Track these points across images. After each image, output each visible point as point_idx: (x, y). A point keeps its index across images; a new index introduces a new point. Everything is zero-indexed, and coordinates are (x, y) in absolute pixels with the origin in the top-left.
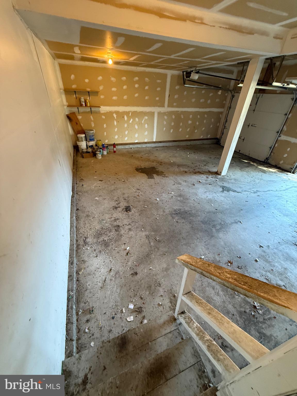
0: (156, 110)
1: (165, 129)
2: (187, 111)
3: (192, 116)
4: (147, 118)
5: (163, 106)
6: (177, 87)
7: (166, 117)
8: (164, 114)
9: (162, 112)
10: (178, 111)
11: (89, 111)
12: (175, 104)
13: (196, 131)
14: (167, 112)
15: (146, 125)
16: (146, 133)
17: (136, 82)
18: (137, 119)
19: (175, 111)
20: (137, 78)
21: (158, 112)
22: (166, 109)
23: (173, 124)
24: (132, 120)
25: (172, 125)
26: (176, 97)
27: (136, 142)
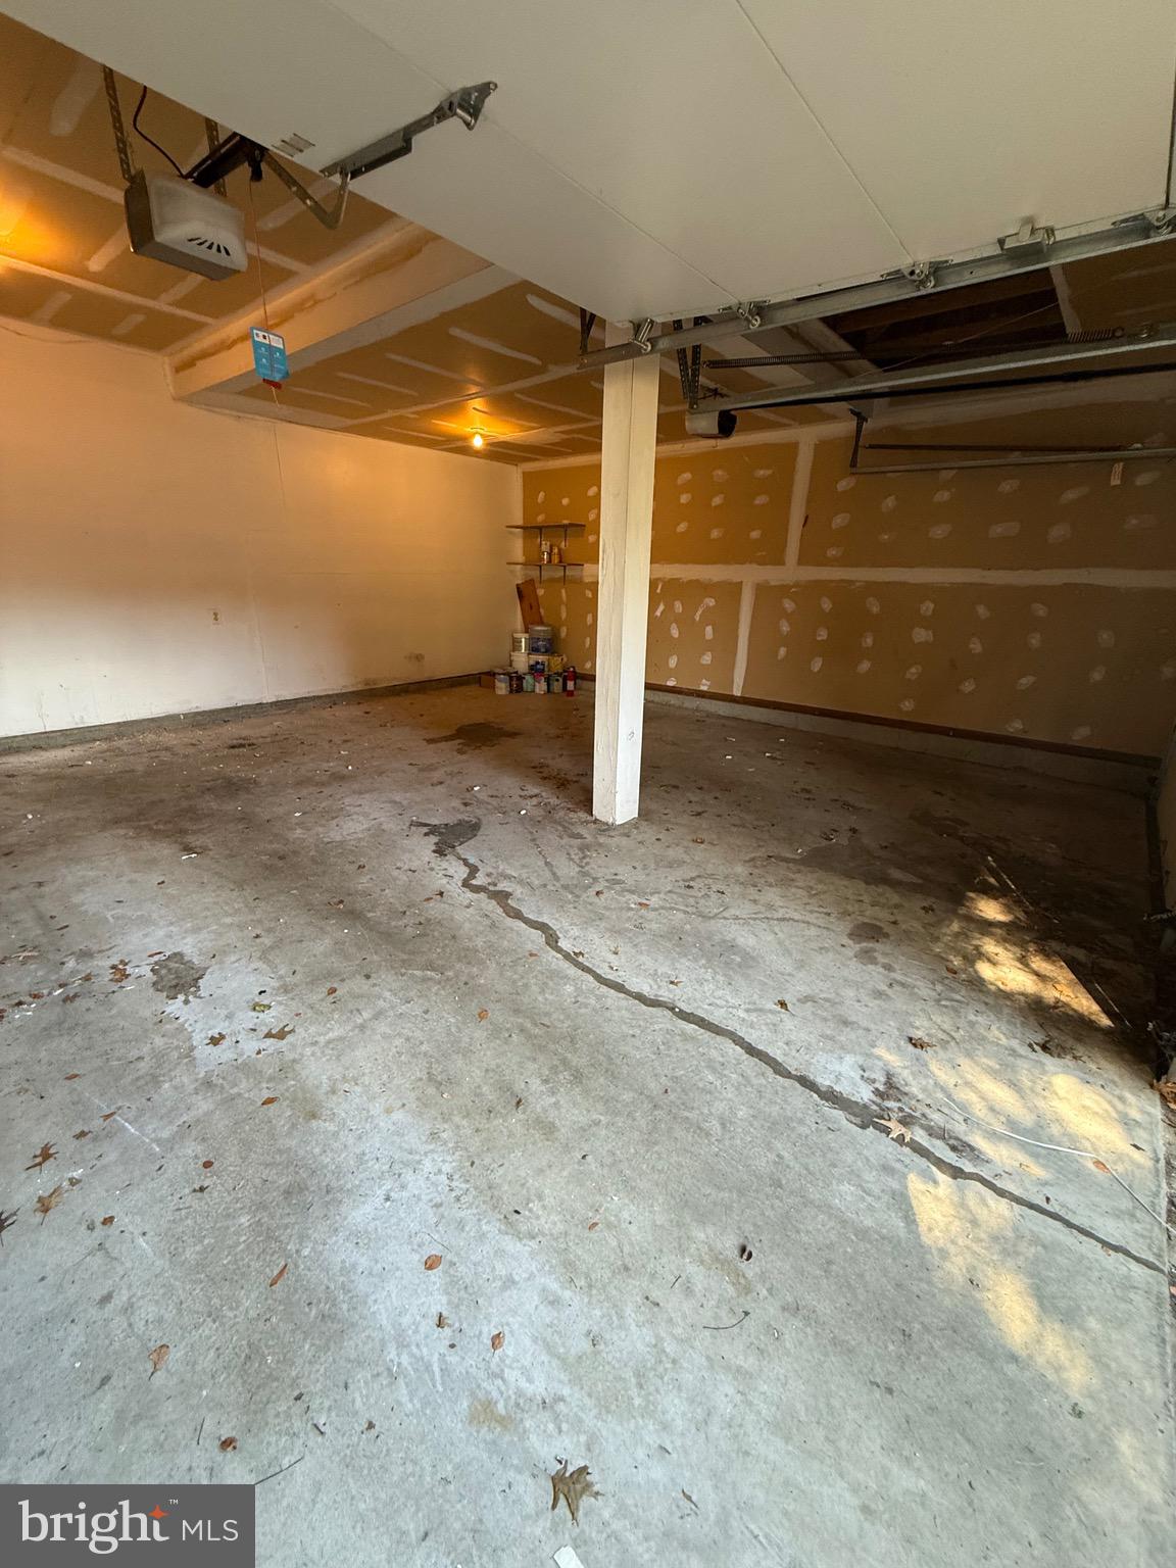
0: (749, 576)
1: (782, 651)
2: (903, 584)
3: (932, 606)
4: (711, 602)
5: (778, 560)
6: (844, 485)
7: (789, 605)
8: (783, 590)
9: (773, 583)
10: (851, 582)
11: (560, 578)
12: (832, 552)
13: (968, 687)
14: (796, 585)
15: (709, 629)
16: (707, 659)
17: (686, 487)
18: (678, 607)
19: (832, 581)
20: (687, 476)
21: (758, 584)
22: (790, 572)
23: (823, 635)
24: (662, 607)
25: (819, 638)
26: (839, 521)
27: (671, 683)
